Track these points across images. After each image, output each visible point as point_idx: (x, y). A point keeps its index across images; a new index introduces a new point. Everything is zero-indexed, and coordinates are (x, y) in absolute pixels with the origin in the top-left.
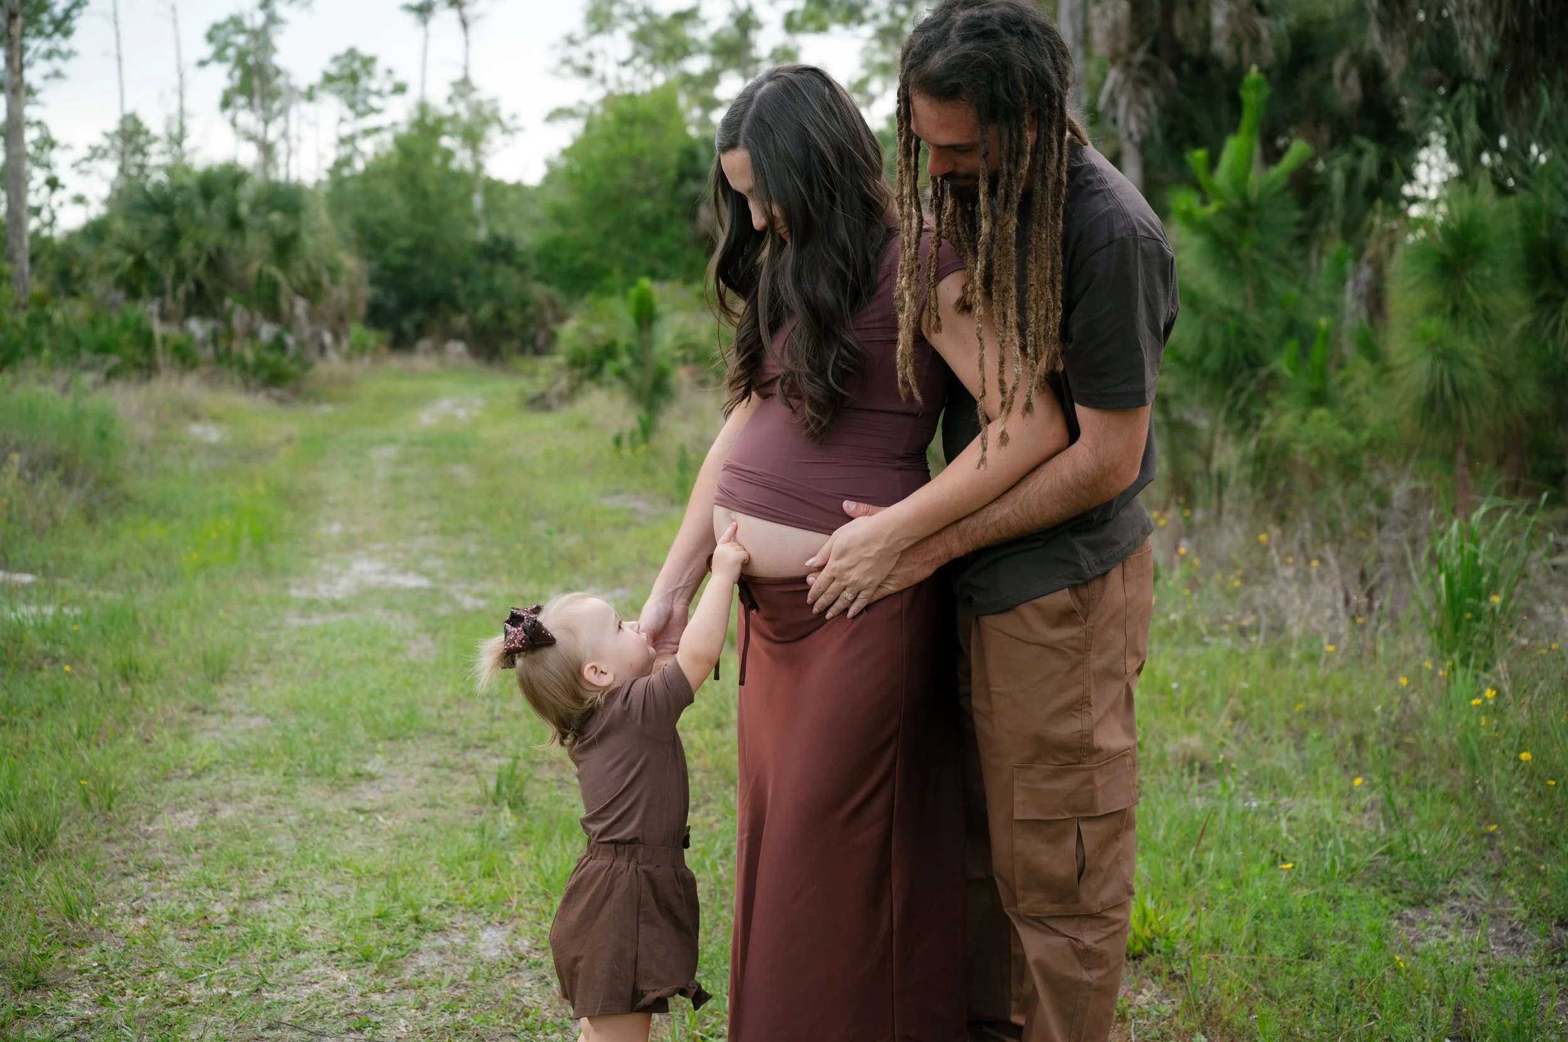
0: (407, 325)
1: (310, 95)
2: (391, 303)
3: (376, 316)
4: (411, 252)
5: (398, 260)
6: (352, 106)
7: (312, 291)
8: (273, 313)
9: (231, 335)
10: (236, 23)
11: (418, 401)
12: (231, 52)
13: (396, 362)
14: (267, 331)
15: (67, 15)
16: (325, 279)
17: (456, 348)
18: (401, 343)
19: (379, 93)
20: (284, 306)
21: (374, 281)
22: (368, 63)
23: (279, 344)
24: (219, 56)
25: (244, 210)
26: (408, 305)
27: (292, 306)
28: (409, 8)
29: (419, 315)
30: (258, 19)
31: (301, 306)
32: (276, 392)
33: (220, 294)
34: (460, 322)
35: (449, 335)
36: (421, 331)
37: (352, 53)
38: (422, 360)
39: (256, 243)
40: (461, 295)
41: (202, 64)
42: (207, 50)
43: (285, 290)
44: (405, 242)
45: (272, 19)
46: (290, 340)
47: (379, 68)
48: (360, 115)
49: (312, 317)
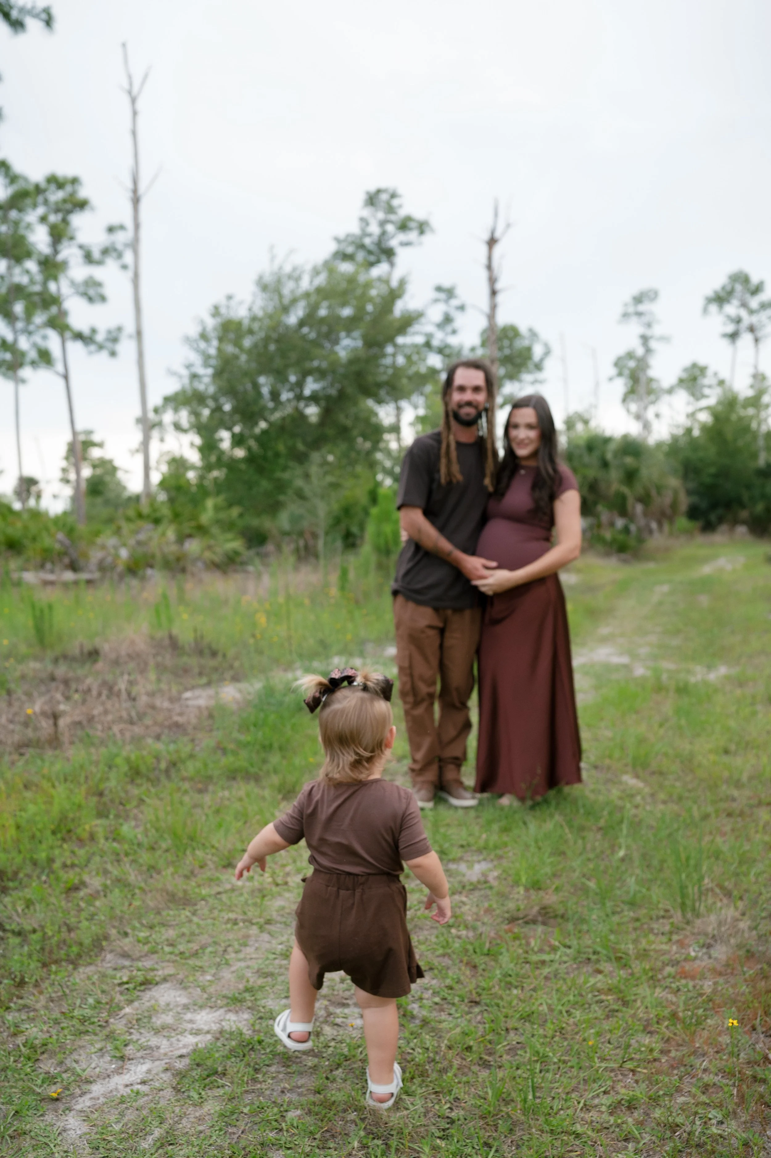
0: (713, 517)
1: (670, 391)
2: (704, 505)
3: (693, 513)
4: (716, 476)
5: (708, 480)
6: (693, 395)
7: (645, 499)
8: (623, 512)
9: (599, 526)
10: (630, 355)
11: (705, 560)
12: (626, 372)
13: (700, 539)
14: (620, 523)
15: (542, 360)
16: (654, 493)
17: (742, 530)
18: (708, 527)
19: (710, 387)
20: (629, 507)
21: (689, 493)
22: (703, 370)
23: (626, 530)
24: (620, 374)
25: (609, 456)
26: (714, 506)
27: (634, 508)
28: (725, 335)
29: (720, 511)
30: (640, 351)
31: (639, 508)
32: (623, 556)
33: (595, 503)
34: (744, 514)
35: (735, 522)
36: (721, 520)
37: (694, 366)
38: (719, 537)
39: (615, 475)
40: (745, 498)
41: (611, 379)
42: (613, 371)
43: (630, 501)
44: (712, 470)
45: (648, 351)
46: (633, 528)
47: (710, 372)
48: (698, 399)
49: (645, 514)
